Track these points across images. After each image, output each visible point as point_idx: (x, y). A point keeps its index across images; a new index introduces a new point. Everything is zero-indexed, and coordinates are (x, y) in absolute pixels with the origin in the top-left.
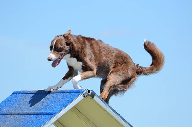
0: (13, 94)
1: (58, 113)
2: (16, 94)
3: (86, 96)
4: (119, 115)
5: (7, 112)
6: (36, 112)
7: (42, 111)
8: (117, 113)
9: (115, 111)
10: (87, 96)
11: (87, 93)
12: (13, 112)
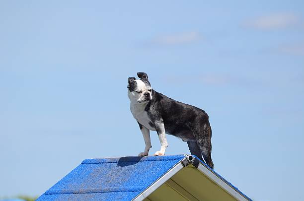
0: (82, 163)
1: (145, 189)
2: (87, 164)
3: (185, 164)
4: (236, 189)
5: (73, 189)
6: (114, 188)
7: (121, 187)
8: (233, 186)
9: (229, 184)
10: (187, 165)
11: (188, 160)
12: (82, 189)
